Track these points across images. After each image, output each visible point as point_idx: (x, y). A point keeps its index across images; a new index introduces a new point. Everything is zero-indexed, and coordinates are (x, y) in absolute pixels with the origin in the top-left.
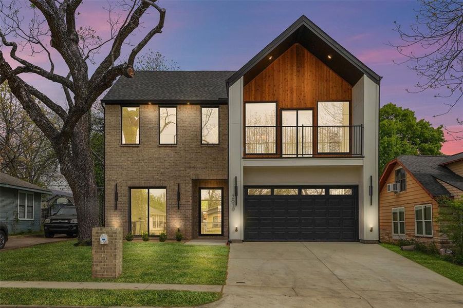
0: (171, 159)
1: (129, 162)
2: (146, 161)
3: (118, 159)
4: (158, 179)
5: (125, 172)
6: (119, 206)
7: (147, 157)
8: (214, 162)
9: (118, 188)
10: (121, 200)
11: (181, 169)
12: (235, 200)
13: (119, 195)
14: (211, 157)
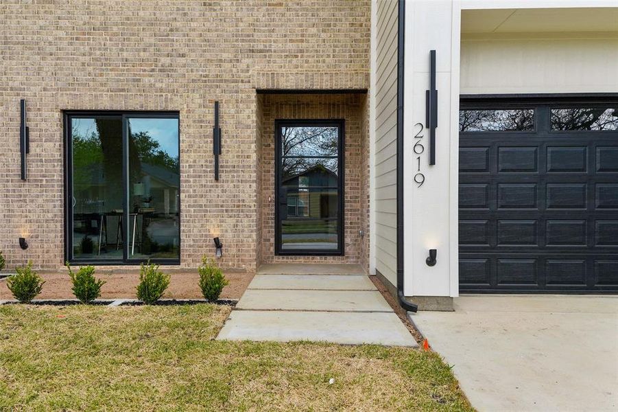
0: (193, 25)
1: (61, 34)
2: (115, 29)
3: (25, 23)
4: (151, 86)
5: (48, 65)
6: (33, 169)
7: (116, 18)
8: (323, 35)
9: (31, 115)
10: (38, 150)
11: (225, 56)
12: (425, 142)
13: (32, 135)
14: (314, 20)
